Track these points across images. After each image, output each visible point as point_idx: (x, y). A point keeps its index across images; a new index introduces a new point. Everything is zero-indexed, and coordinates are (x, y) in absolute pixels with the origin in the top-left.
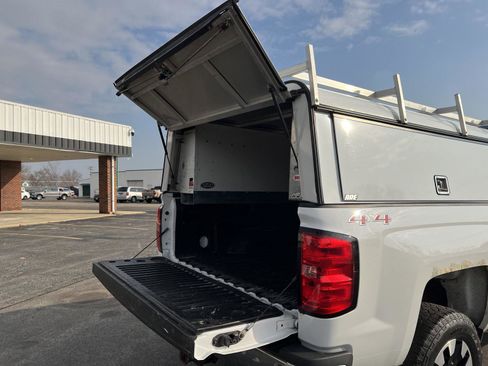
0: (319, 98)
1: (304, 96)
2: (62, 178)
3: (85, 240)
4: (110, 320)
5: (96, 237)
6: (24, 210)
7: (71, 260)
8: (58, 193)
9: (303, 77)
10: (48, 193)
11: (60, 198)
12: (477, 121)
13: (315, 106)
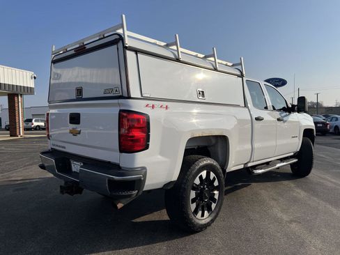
0: (128, 43)
1: (121, 41)
9: (120, 31)
12: (230, 64)
13: (126, 47)
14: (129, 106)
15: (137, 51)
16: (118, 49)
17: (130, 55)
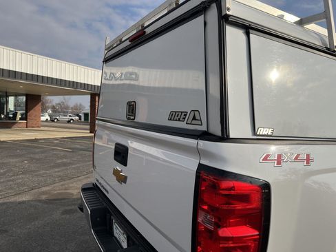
2: (72, 108)
3: (73, 152)
4: (68, 216)
5: (81, 150)
6: (42, 128)
7: (58, 166)
8: (68, 118)
10: (61, 117)
11: (69, 122)
13: (227, 16)
14: (222, 159)
15: (247, 28)
16: (205, 24)
17: (234, 36)
